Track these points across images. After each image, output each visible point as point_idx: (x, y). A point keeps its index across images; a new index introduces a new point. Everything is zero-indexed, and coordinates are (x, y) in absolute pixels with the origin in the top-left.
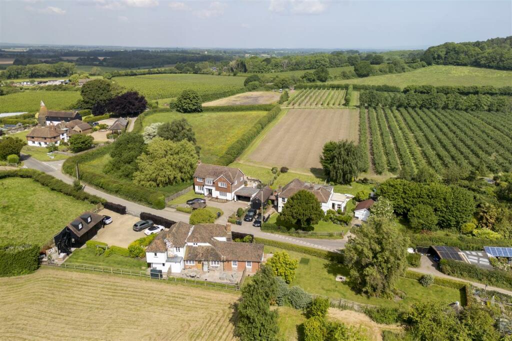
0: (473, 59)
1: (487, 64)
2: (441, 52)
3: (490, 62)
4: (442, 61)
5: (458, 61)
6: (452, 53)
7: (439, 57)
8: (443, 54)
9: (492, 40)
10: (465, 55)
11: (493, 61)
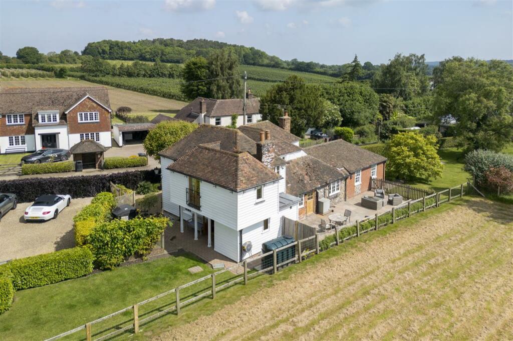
0: (137, 54)
1: (152, 59)
2: (105, 47)
3: (154, 57)
4: (107, 57)
5: (124, 56)
6: (116, 48)
7: (104, 52)
8: (107, 49)
9: (143, 41)
10: (129, 51)
11: (157, 55)
